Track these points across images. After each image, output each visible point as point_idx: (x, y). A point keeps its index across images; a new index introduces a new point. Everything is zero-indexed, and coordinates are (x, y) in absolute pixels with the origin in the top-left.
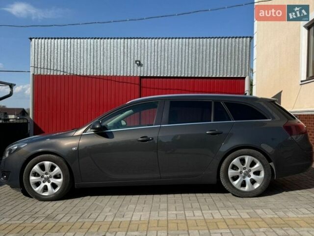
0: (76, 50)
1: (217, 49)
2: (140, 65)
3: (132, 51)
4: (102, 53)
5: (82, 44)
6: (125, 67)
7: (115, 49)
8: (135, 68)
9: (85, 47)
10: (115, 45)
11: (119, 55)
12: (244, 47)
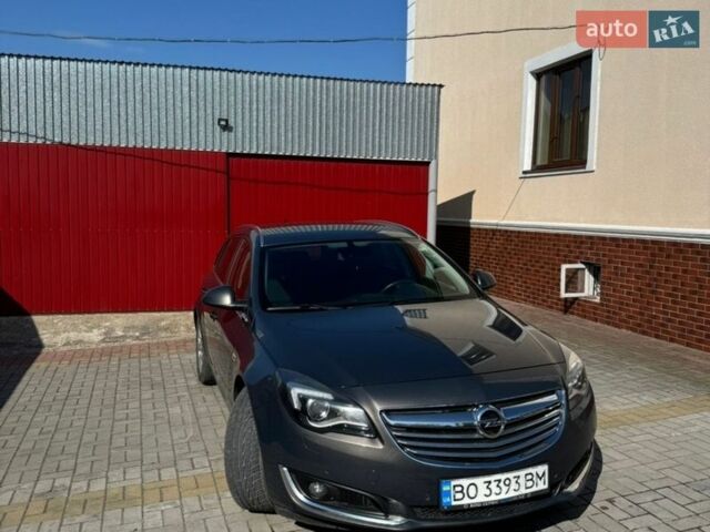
0: (73, 88)
1: (381, 105)
2: (226, 127)
3: (209, 98)
4: (138, 97)
5: (90, 75)
6: (194, 130)
7: (170, 89)
8: (217, 135)
9: (98, 81)
10: (170, 80)
11: (179, 104)
12: (429, 105)
